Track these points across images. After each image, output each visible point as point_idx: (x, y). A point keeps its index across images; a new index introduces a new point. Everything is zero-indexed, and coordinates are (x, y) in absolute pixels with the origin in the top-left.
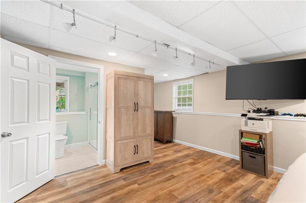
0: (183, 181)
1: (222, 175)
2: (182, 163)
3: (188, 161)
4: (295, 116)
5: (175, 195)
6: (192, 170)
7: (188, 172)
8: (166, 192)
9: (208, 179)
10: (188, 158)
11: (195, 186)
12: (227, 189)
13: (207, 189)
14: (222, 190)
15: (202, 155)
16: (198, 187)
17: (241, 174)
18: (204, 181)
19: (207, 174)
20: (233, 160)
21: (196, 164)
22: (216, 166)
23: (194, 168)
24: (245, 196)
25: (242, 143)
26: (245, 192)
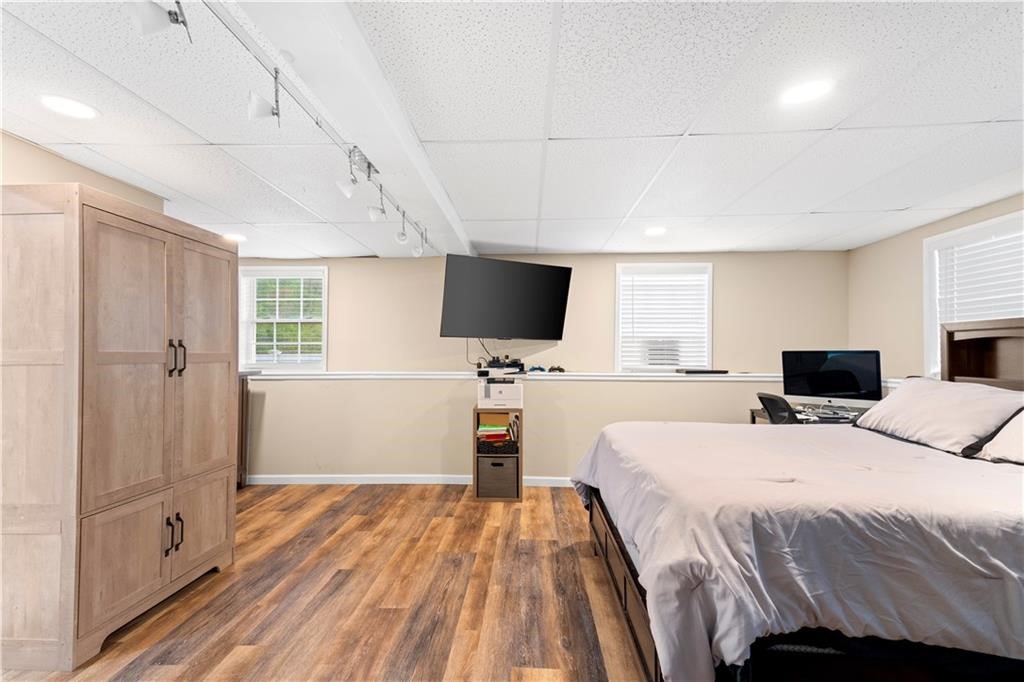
0: (381, 570)
1: (451, 525)
2: (338, 532)
3: (349, 521)
4: (550, 370)
5: (390, 607)
6: (379, 539)
7: (373, 548)
8: (363, 615)
9: (433, 543)
10: (343, 517)
11: (418, 567)
12: (480, 545)
13: (446, 561)
14: (473, 551)
15: (375, 497)
16: (427, 568)
17: (480, 510)
18: (427, 550)
19: (422, 534)
20: (448, 486)
21: (377, 524)
22: (425, 511)
23: (380, 533)
24: (513, 543)
25: (478, 439)
26: (508, 537)
